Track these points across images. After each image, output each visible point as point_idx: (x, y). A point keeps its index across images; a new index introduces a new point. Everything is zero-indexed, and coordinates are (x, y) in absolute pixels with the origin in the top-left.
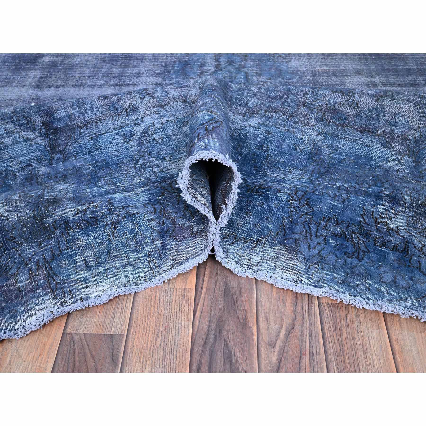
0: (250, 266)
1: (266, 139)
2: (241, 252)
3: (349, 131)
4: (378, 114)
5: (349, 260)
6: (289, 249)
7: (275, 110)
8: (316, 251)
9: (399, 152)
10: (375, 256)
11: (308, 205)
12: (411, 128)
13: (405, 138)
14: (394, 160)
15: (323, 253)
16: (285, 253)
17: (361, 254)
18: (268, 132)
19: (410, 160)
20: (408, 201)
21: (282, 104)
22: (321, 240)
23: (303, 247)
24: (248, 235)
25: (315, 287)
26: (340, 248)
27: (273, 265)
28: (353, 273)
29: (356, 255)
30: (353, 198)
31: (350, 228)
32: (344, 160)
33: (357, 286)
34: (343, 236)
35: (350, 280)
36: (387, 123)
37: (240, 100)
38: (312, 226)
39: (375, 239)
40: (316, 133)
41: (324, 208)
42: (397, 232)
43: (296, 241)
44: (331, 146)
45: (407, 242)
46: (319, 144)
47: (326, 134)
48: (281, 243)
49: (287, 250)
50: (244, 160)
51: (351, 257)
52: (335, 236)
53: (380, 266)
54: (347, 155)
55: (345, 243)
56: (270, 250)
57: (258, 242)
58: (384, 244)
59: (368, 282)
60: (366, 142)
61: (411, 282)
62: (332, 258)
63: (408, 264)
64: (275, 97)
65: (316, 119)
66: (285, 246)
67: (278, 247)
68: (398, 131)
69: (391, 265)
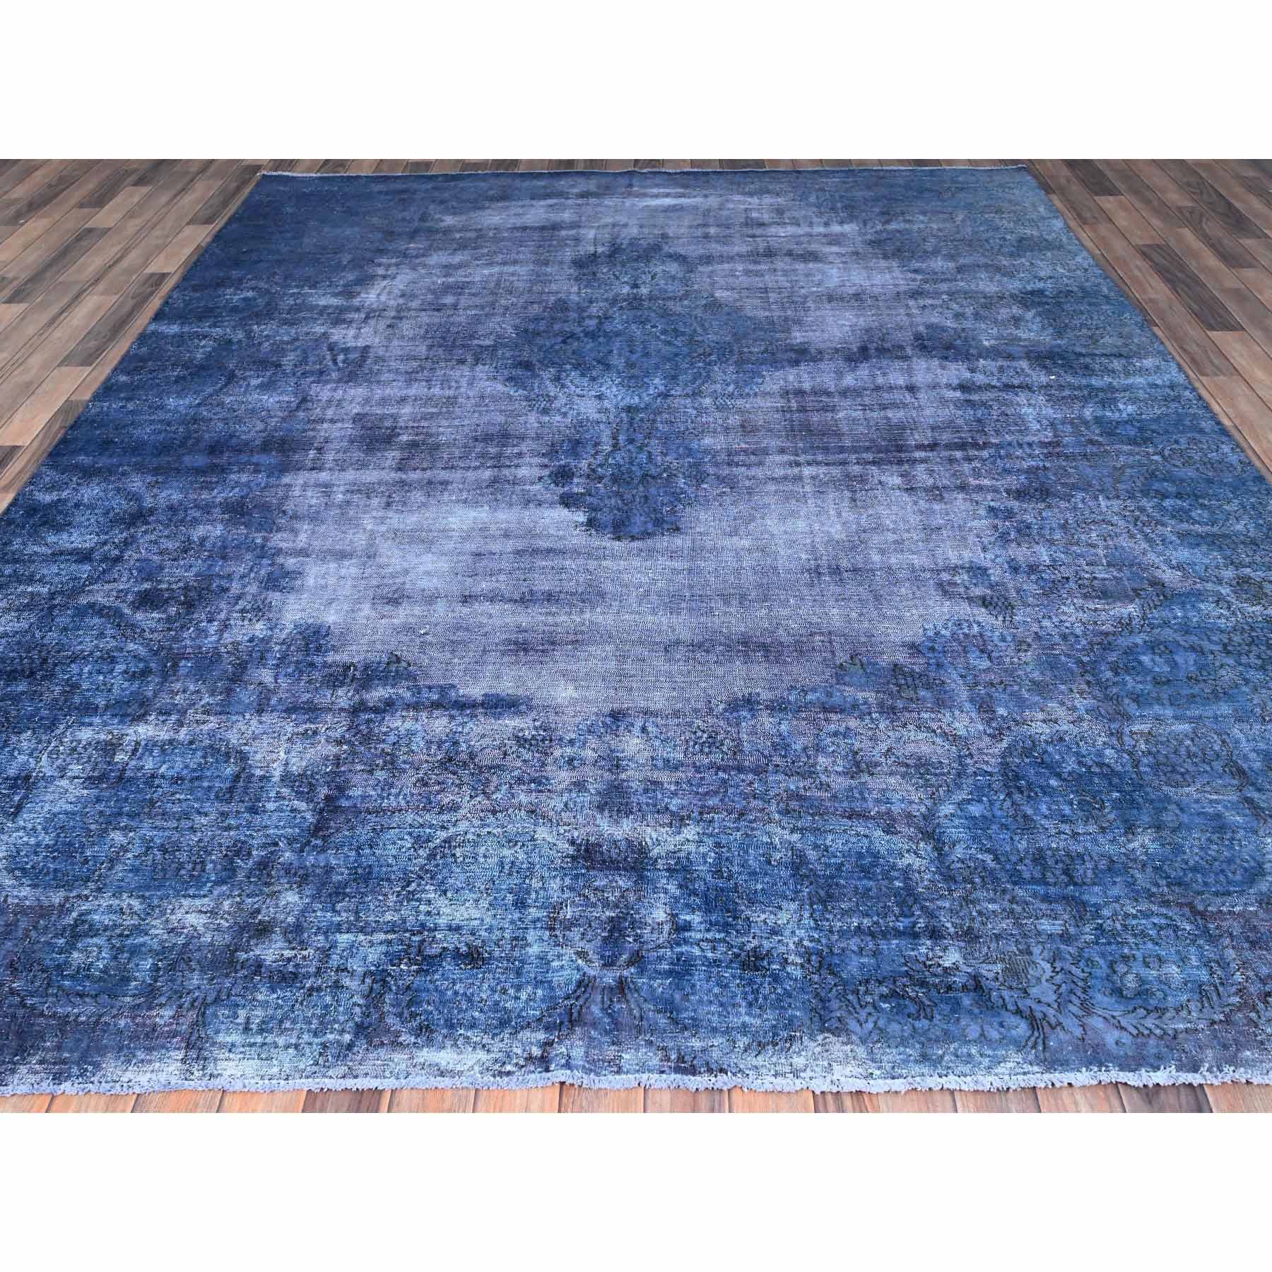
0: (796, 1073)
1: (719, 857)
2: (774, 1059)
3: (833, 820)
4: (861, 793)
5: (918, 1024)
6: (836, 1032)
7: (713, 809)
8: (870, 1025)
9: (910, 838)
10: (946, 1008)
11: (832, 973)
12: (911, 802)
13: (909, 816)
14: (908, 851)
15: (881, 1023)
16: (832, 1038)
17: (928, 1010)
18: (718, 845)
19: (929, 848)
20: (952, 930)
21: (721, 800)
22: (869, 1009)
23: (853, 1025)
24: (775, 1035)
25: (893, 1078)
26: (899, 1010)
27: (826, 1063)
28: (930, 1040)
29: (922, 1015)
30: (883, 946)
31: (898, 983)
32: (842, 864)
33: (942, 1057)
34: (894, 994)
35: (929, 1051)
36: (878, 801)
37: (655, 805)
38: (850, 997)
39: (935, 986)
40: (787, 832)
41: (855, 971)
42: (957, 968)
43: (839, 1019)
44: (816, 847)
45: (976, 978)
46: (799, 845)
47: (801, 829)
48: (822, 1031)
49: (833, 1034)
50: (707, 903)
51: (918, 1018)
52: (883, 997)
53: (958, 1019)
54: (844, 856)
55: (901, 1002)
56: (812, 1044)
57: (791, 1039)
58: (949, 988)
59: (952, 1046)
60: (861, 830)
61: (1002, 1030)
62: (894, 1027)
63: (989, 1004)
64: (707, 793)
65: (779, 812)
66: (829, 1030)
67: (820, 1038)
68: (896, 809)
69: (970, 1012)
